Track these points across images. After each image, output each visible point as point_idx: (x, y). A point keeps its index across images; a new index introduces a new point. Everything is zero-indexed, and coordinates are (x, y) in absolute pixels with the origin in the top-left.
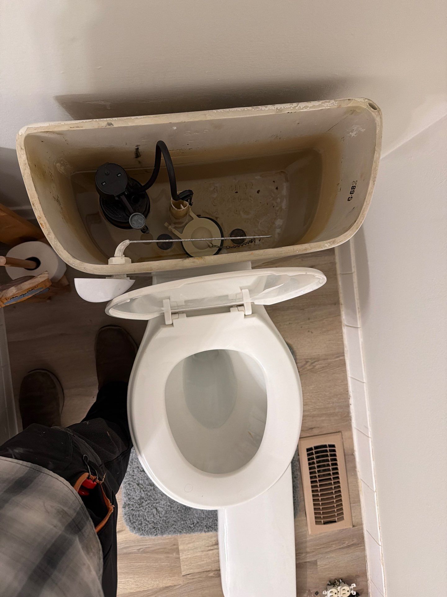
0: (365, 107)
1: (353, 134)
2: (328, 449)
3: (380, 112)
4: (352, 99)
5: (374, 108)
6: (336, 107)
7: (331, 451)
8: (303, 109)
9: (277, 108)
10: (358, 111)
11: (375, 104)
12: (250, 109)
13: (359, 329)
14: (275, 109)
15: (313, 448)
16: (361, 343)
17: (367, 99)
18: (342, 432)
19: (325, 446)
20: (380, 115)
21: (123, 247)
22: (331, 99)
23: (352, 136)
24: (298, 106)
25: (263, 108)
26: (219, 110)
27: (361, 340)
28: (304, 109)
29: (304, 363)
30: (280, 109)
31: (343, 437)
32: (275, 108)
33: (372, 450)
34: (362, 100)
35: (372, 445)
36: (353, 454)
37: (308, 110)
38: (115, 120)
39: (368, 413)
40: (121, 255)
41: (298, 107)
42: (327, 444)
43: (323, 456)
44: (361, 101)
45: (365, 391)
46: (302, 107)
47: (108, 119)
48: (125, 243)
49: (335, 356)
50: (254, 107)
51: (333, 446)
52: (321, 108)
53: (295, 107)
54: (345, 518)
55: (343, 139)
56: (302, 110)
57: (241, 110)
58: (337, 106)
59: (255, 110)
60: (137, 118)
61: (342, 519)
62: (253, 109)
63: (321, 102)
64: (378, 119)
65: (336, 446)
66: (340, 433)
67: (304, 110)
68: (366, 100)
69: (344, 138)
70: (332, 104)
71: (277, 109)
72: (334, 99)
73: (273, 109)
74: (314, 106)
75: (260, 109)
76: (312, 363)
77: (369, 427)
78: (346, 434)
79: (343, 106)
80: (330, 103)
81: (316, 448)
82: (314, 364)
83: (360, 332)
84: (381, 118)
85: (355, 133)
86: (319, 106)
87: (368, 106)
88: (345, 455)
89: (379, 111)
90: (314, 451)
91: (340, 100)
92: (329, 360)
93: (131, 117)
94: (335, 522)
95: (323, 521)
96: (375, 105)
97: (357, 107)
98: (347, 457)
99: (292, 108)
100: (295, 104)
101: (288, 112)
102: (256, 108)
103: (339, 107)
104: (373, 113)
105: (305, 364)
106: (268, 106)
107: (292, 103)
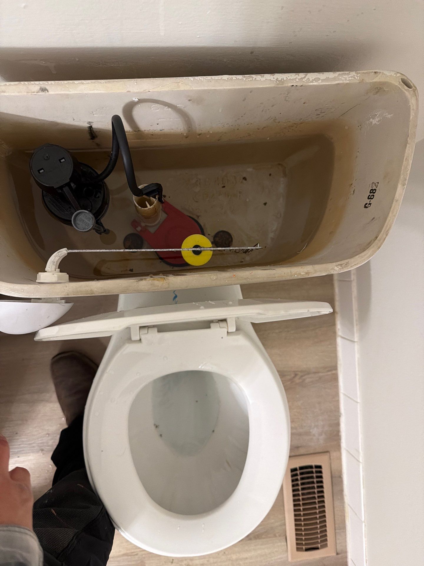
0: (397, 84)
1: (375, 121)
2: (314, 470)
3: (416, 92)
4: (380, 72)
5: (409, 86)
6: (358, 82)
7: (317, 472)
8: (312, 82)
9: (277, 79)
10: (386, 90)
11: (410, 80)
12: (240, 78)
13: (356, 343)
14: (275, 80)
15: (298, 468)
16: (357, 359)
17: (400, 73)
18: (331, 452)
19: (311, 467)
20: (416, 96)
21: (57, 258)
22: (351, 71)
23: (373, 123)
24: (307, 77)
25: (258, 77)
26: (197, 78)
27: (357, 356)
28: (314, 81)
29: (293, 375)
30: (282, 80)
31: (331, 457)
32: (274, 78)
33: (363, 476)
34: (393, 74)
35: (363, 471)
36: (340, 477)
37: (320, 83)
38: (51, 84)
39: (360, 436)
40: (53, 269)
41: (306, 79)
42: (313, 464)
43: (308, 478)
44: (391, 75)
45: (359, 412)
46: (312, 79)
47: (41, 82)
48: (60, 253)
49: (327, 369)
50: (245, 75)
51: (320, 467)
52: (337, 82)
53: (302, 78)
54: (329, 545)
55: (360, 127)
56: (311, 84)
57: (228, 79)
58: (358, 80)
59: (247, 80)
60: (83, 83)
61: (326, 546)
62: (245, 79)
63: (338, 73)
64: (412, 102)
65: (323, 467)
66: (328, 454)
67: (314, 84)
68: (399, 75)
69: (362, 126)
70: (352, 77)
71: (278, 81)
72: (356, 71)
73: (272, 79)
74: (327, 79)
75: (254, 79)
76: (302, 376)
77: (360, 450)
78: (334, 454)
79: (367, 81)
80: (350, 76)
81: (301, 468)
82: (304, 378)
83: (356, 347)
84: (417, 100)
85: (377, 119)
86: (335, 79)
87: (400, 83)
88: (332, 477)
89: (415, 90)
90: (298, 472)
91: (364, 73)
92: (321, 374)
93: (75, 81)
94: (317, 548)
95: (305, 548)
96: (410, 82)
97: (384, 83)
98: (334, 479)
99: (297, 80)
100: (302, 75)
101: (292, 85)
102: (248, 77)
103: (362, 82)
104: (407, 93)
105: (294, 377)
106: (265, 75)
107: (298, 74)
